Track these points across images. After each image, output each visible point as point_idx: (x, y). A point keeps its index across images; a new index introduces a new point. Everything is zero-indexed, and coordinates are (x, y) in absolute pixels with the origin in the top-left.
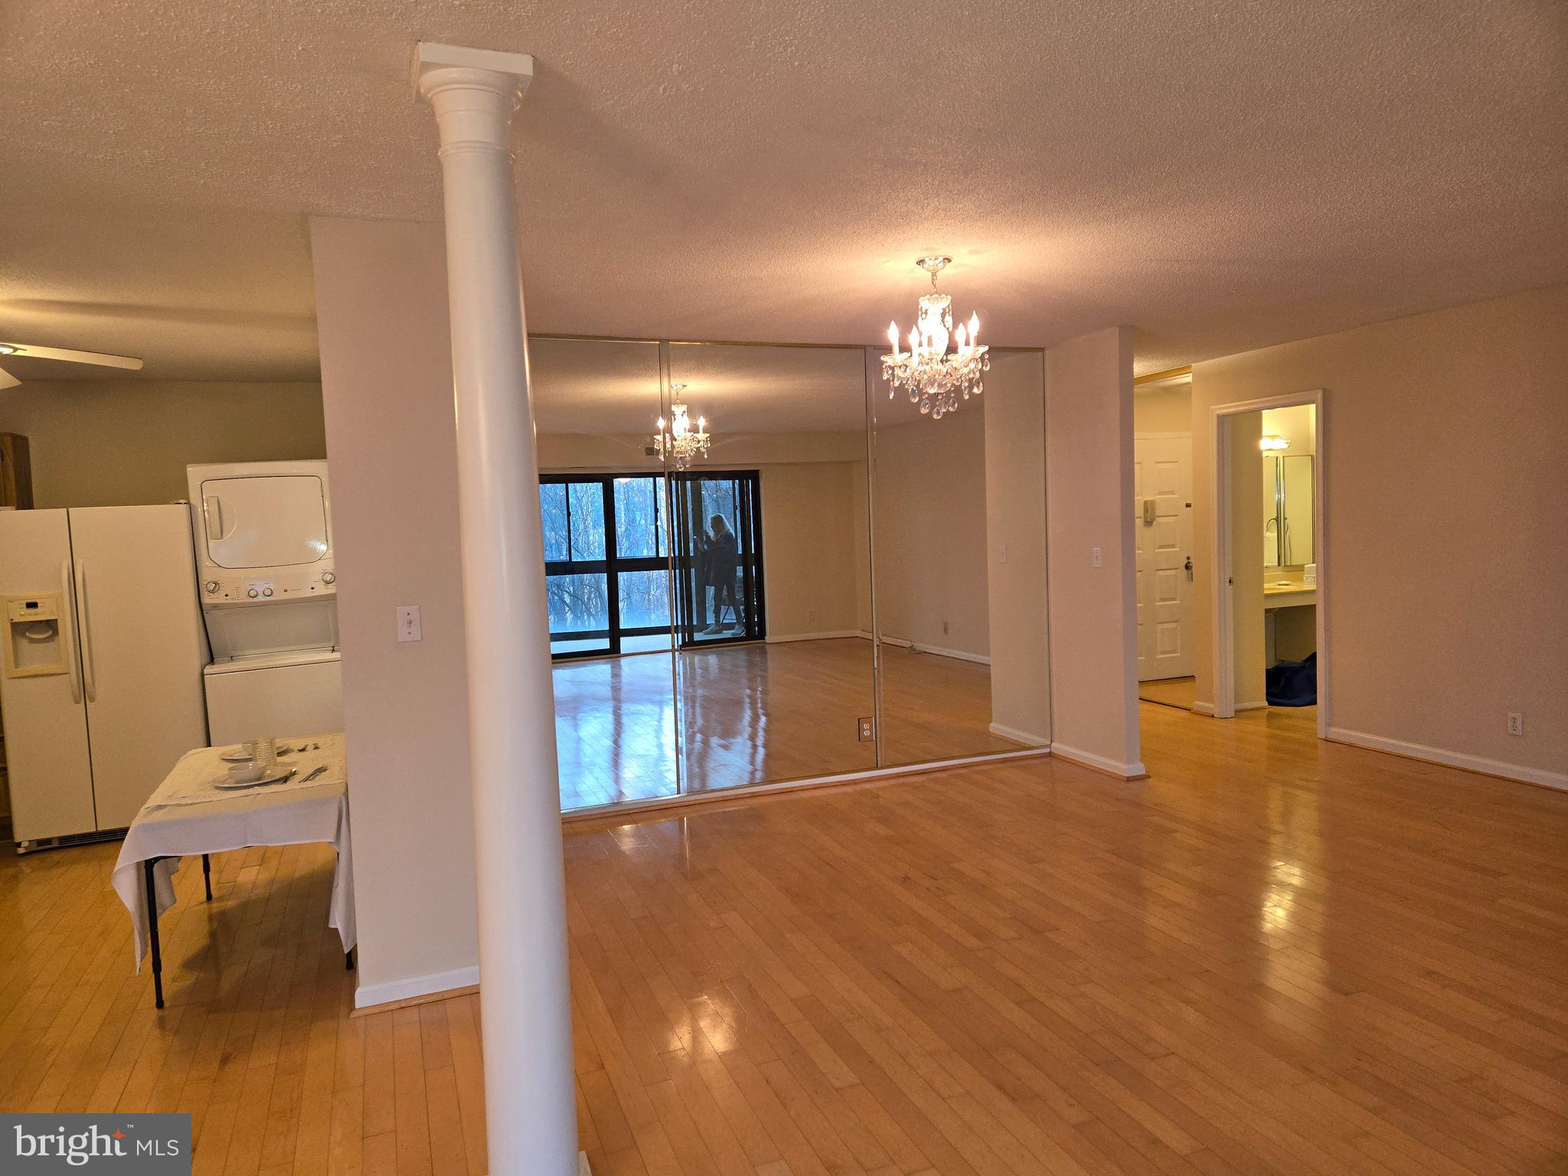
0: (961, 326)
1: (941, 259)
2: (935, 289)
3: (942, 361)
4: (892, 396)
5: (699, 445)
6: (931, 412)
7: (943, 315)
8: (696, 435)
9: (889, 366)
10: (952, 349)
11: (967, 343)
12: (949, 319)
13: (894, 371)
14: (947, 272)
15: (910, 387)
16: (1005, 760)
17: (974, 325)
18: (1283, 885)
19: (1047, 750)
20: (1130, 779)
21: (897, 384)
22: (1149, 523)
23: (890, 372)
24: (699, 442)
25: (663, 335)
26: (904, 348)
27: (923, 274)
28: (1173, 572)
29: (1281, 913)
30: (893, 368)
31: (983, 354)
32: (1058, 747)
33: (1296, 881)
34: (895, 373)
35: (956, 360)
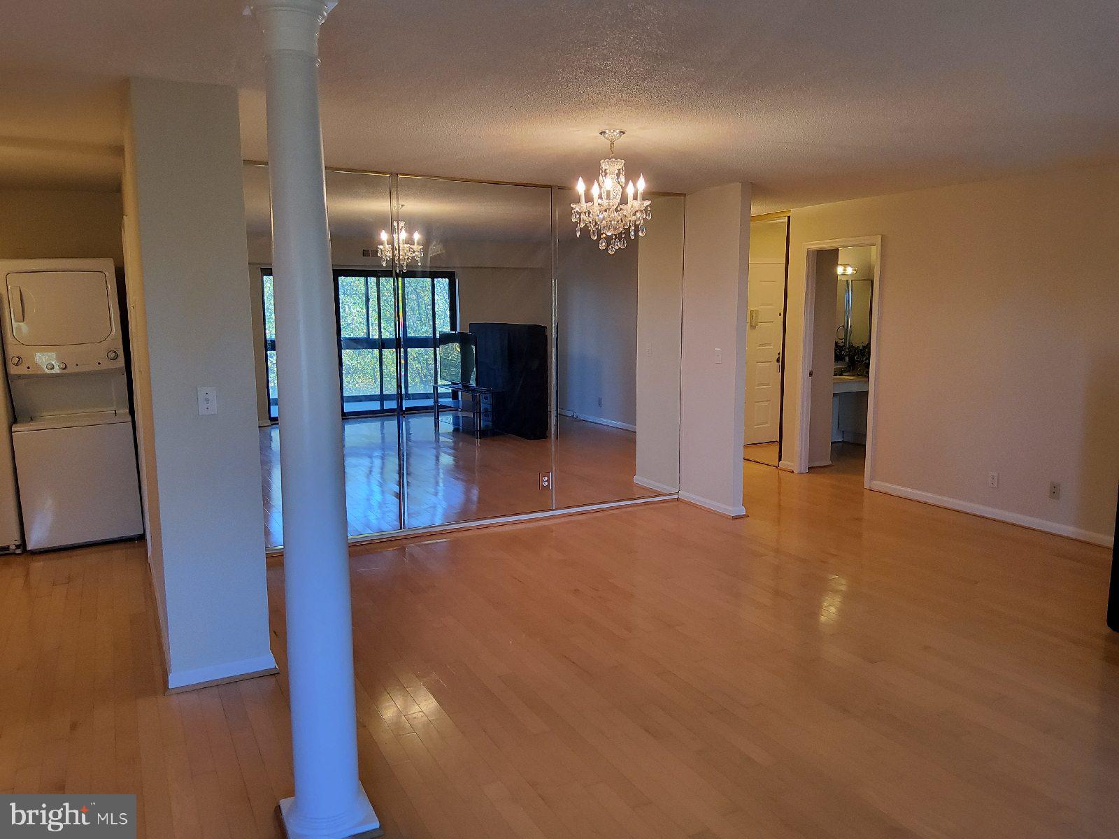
0: (630, 183)
1: (618, 131)
2: (612, 154)
3: (616, 210)
4: (578, 234)
5: (414, 255)
6: (606, 249)
7: (618, 175)
8: (412, 246)
9: (577, 212)
10: (624, 201)
11: (635, 198)
12: (622, 179)
13: (580, 215)
14: (622, 141)
15: (592, 228)
16: (646, 503)
17: (642, 184)
18: (836, 592)
19: (676, 497)
20: (735, 518)
21: (582, 225)
22: (753, 327)
23: (578, 216)
24: (414, 252)
25: (394, 170)
26: (589, 199)
27: (603, 142)
28: (767, 364)
29: (833, 610)
30: (580, 214)
31: (646, 207)
32: (683, 495)
33: (843, 588)
34: (581, 217)
35: (627, 209)
